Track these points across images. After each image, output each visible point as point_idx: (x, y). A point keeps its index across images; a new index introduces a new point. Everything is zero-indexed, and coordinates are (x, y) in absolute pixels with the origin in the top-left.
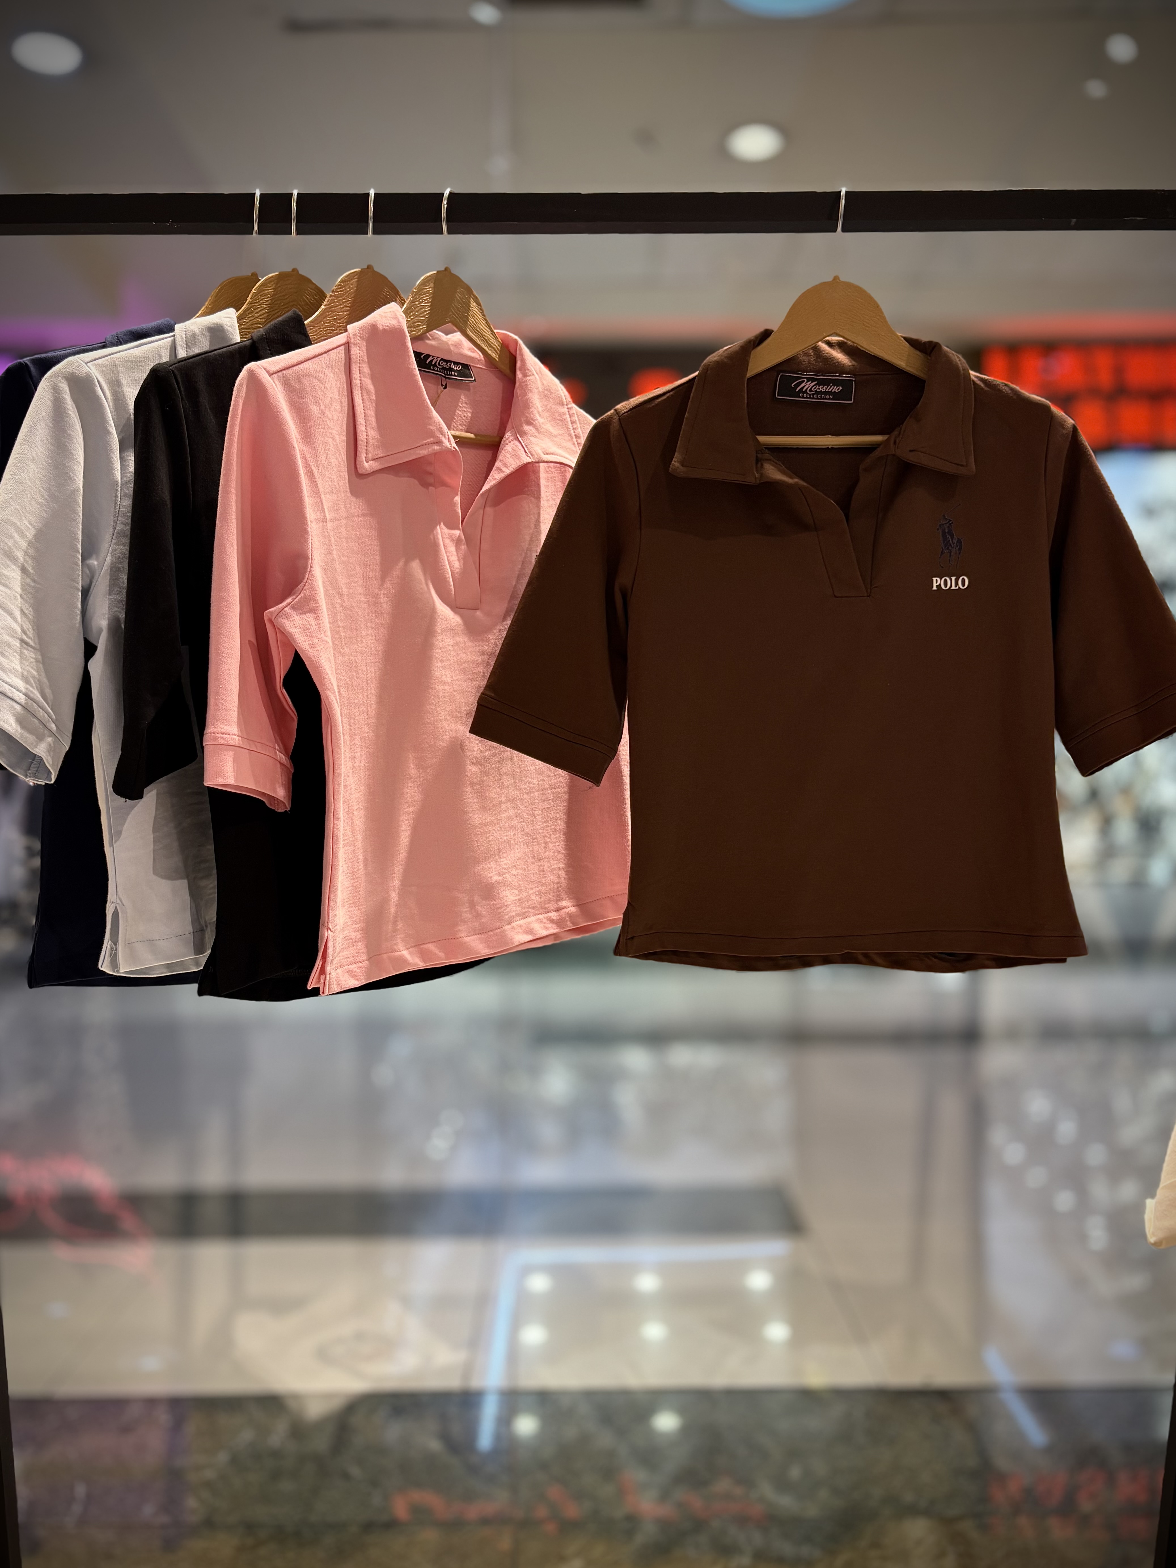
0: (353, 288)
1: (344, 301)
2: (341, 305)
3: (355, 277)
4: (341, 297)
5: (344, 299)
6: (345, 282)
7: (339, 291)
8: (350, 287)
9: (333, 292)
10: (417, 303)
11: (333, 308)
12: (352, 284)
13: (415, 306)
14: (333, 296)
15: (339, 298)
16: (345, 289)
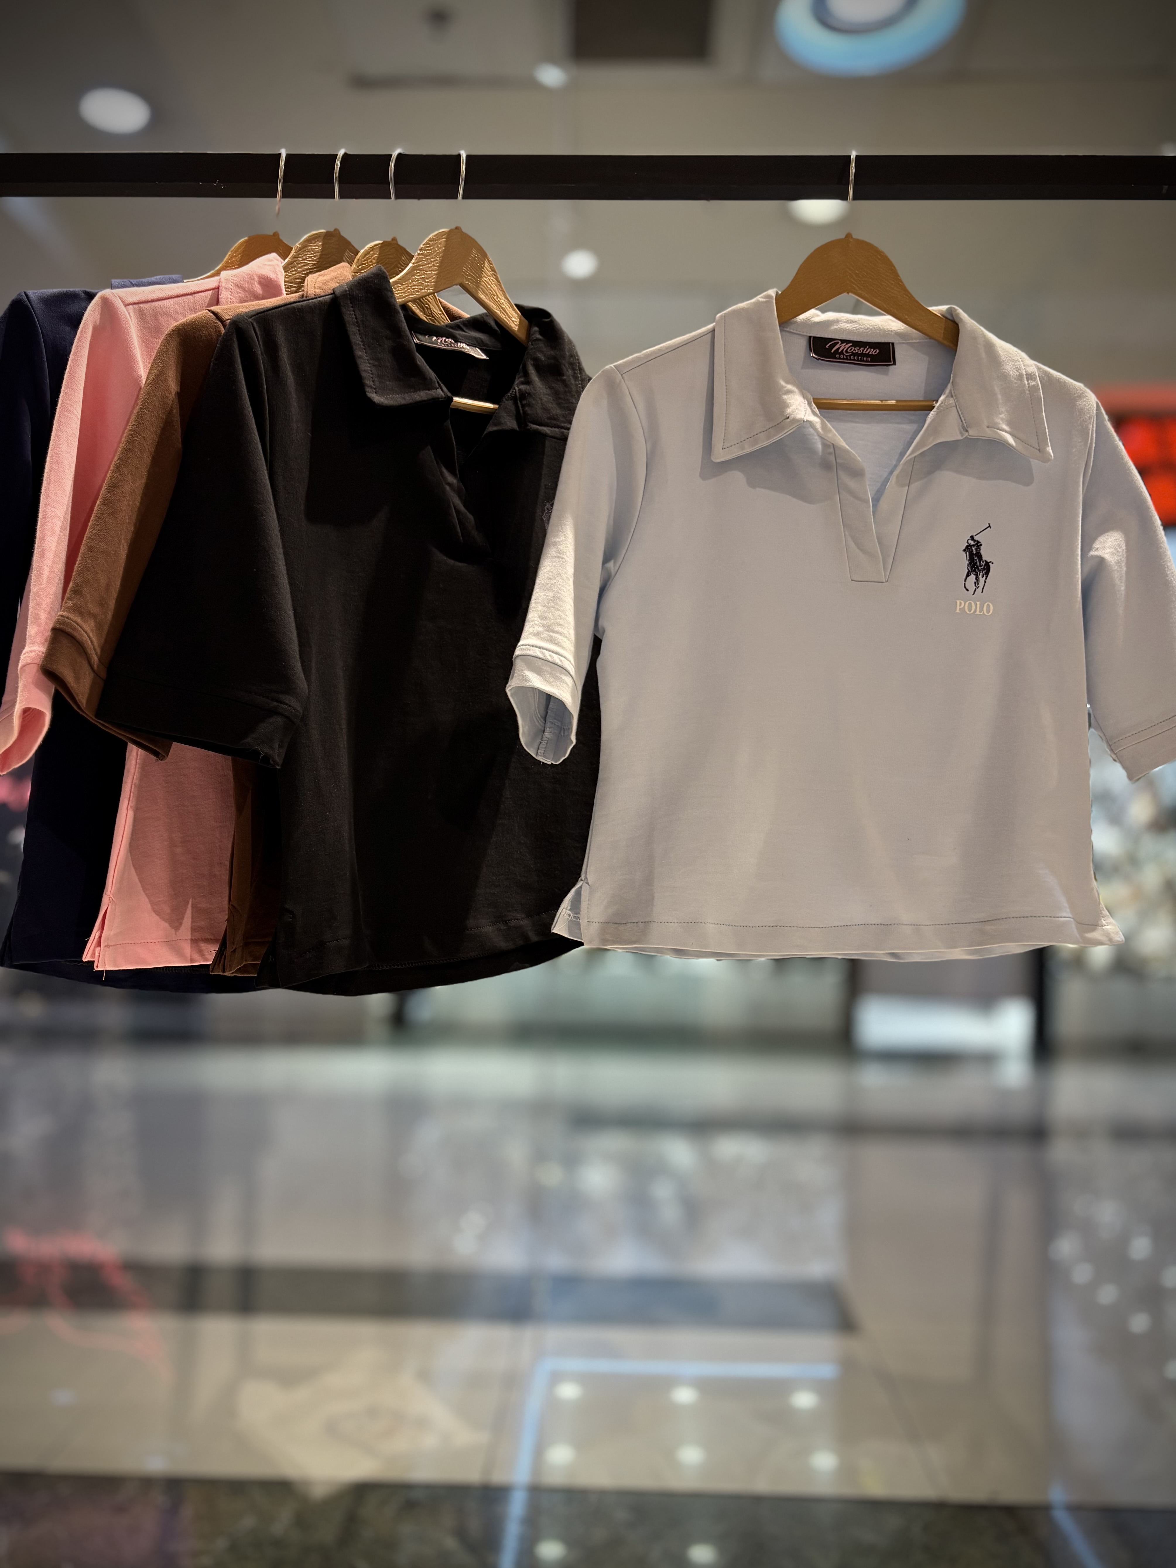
0: (441, 248)
1: (432, 260)
2: (429, 264)
3: (443, 237)
4: (429, 255)
5: (432, 258)
6: (433, 241)
7: (427, 250)
8: (438, 246)
9: (421, 250)
10: (301, 259)
11: (421, 266)
12: (440, 244)
13: (297, 262)
14: (422, 254)
15: (427, 256)
16: (434, 248)
